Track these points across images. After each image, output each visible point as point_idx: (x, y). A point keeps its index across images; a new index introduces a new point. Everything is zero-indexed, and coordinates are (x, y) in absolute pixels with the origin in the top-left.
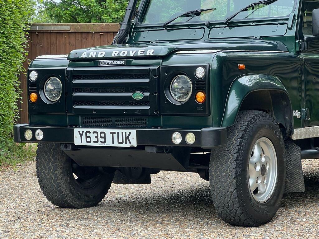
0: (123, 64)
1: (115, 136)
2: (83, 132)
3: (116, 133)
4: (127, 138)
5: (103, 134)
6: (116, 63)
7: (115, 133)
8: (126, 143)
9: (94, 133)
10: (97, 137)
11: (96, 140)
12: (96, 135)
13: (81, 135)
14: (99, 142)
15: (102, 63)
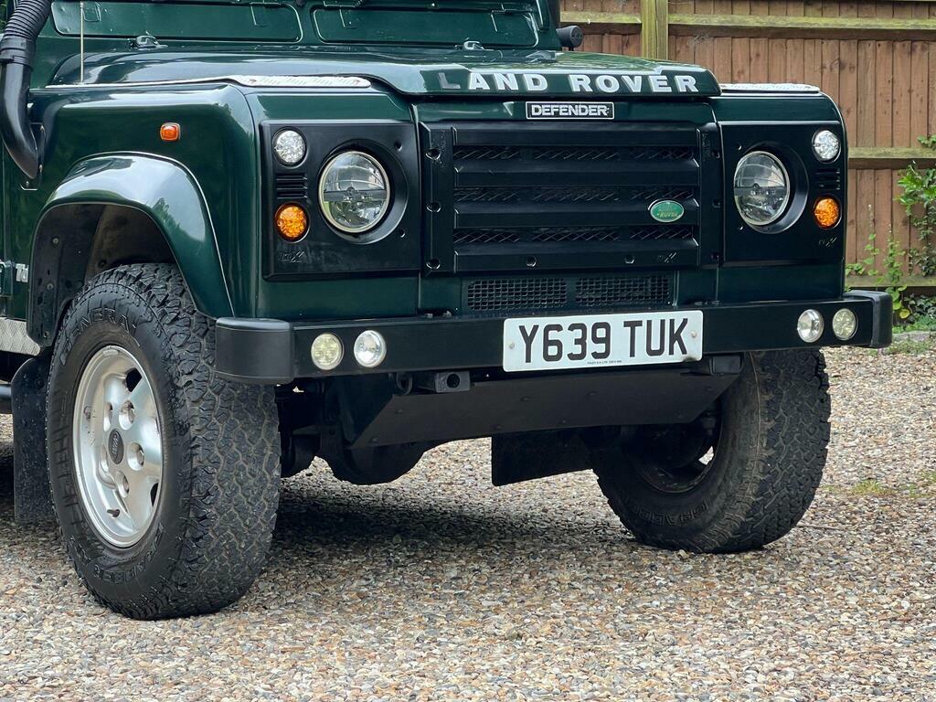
0: (605, 114)
1: (641, 332)
2: (536, 328)
3: (645, 324)
4: (676, 337)
5: (604, 330)
6: (583, 110)
7: (639, 323)
8: (671, 352)
9: (572, 327)
10: (581, 342)
11: (578, 350)
12: (578, 333)
13: (529, 340)
14: (589, 356)
15: (537, 110)
